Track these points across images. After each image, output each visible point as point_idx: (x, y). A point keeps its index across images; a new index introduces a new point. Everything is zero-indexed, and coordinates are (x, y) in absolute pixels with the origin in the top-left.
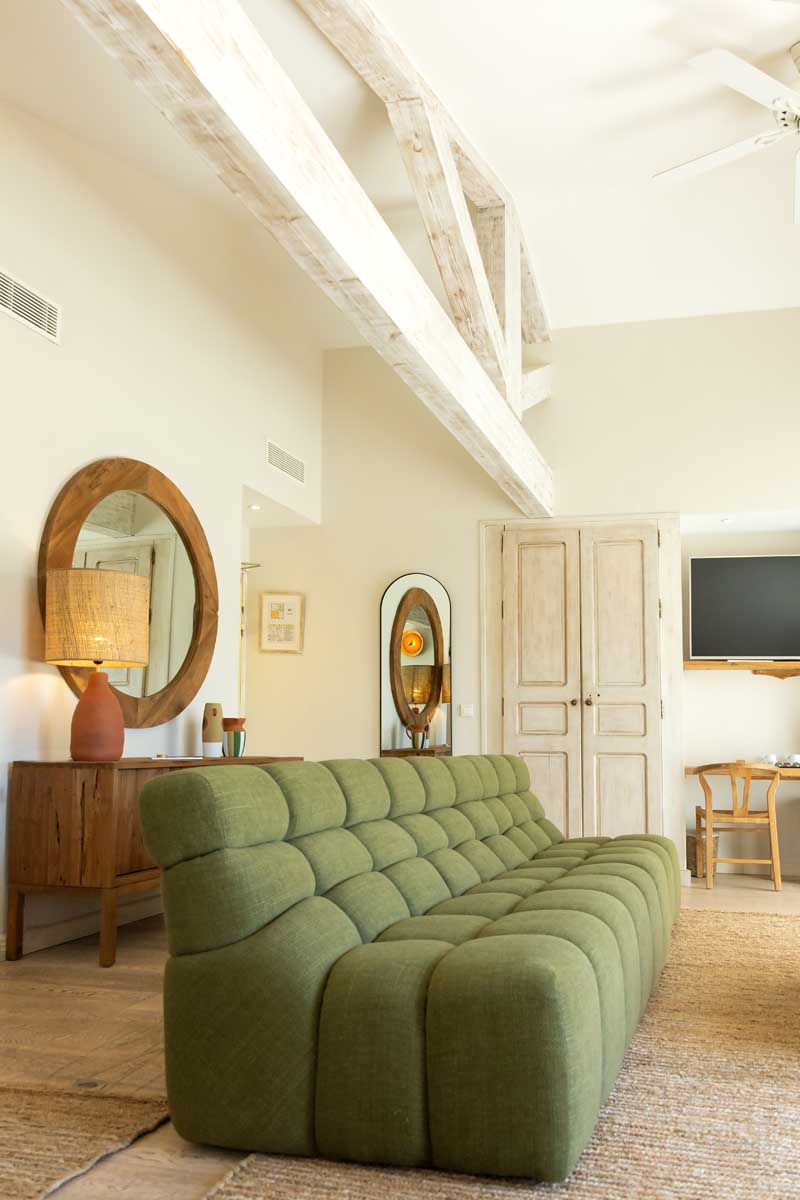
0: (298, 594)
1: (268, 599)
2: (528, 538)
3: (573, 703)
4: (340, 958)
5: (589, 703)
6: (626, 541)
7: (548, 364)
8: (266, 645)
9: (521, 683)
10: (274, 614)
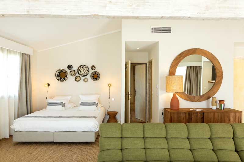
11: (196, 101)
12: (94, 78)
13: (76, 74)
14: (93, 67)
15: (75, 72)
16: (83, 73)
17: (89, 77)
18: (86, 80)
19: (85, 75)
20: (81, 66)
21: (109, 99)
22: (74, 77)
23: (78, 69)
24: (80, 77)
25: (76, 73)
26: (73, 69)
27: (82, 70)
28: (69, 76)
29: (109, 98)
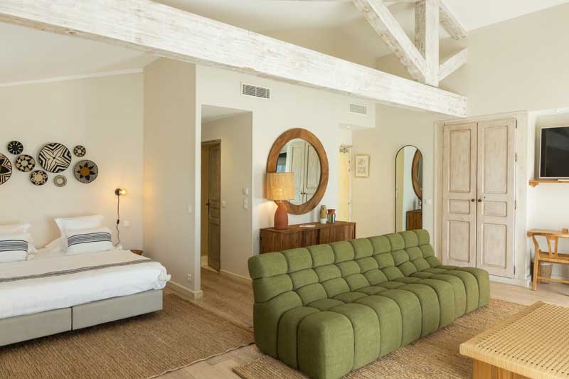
0: (367, 155)
1: (358, 158)
2: (454, 128)
3: (473, 200)
4: (288, 310)
5: (480, 201)
6: (500, 127)
7: (464, 48)
8: (357, 175)
9: (450, 191)
10: (359, 163)
11: (300, 214)
12: (81, 177)
13: (34, 166)
14: (80, 150)
15: (31, 161)
16: (51, 163)
17: (68, 173)
18: (60, 181)
19: (58, 169)
20: (50, 145)
21: (118, 223)
22: (27, 175)
23: (40, 154)
24: (44, 173)
25: (33, 163)
26: (24, 153)
27: (49, 157)
28: (15, 172)
29: (118, 221)
